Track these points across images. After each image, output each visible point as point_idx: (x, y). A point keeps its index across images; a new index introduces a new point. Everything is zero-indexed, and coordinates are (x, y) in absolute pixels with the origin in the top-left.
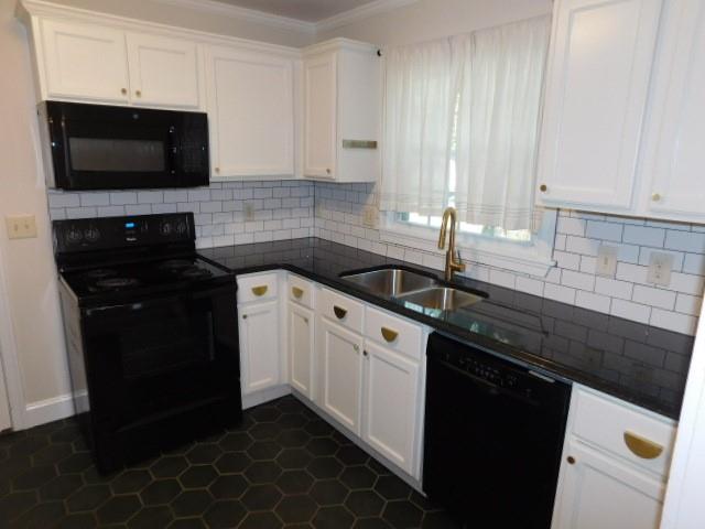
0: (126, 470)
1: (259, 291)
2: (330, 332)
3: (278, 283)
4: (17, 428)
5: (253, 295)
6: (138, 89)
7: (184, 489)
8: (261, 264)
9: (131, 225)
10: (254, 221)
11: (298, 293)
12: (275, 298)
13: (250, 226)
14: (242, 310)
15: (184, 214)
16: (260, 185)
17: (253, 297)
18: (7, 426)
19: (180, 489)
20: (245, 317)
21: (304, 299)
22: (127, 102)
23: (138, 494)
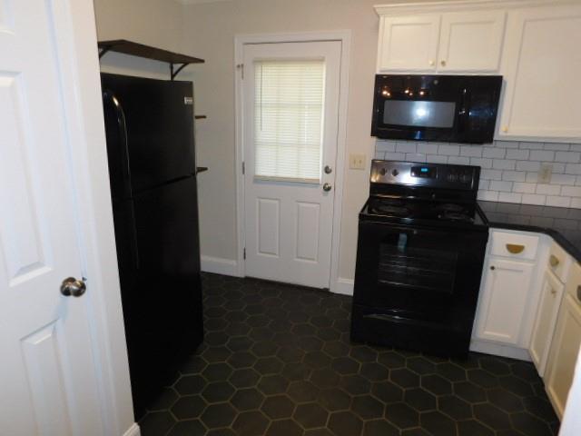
0: (365, 346)
1: (515, 249)
2: (570, 313)
3: (538, 247)
4: (331, 290)
5: (506, 251)
6: (444, 60)
7: (389, 380)
8: (526, 224)
9: (426, 170)
10: (548, 183)
11: (554, 262)
12: (533, 261)
13: (543, 188)
14: (489, 260)
15: (473, 167)
16: (567, 148)
17: (507, 253)
18: (327, 286)
19: (387, 378)
20: (493, 268)
21: (558, 269)
22: (434, 71)
23: (361, 364)
